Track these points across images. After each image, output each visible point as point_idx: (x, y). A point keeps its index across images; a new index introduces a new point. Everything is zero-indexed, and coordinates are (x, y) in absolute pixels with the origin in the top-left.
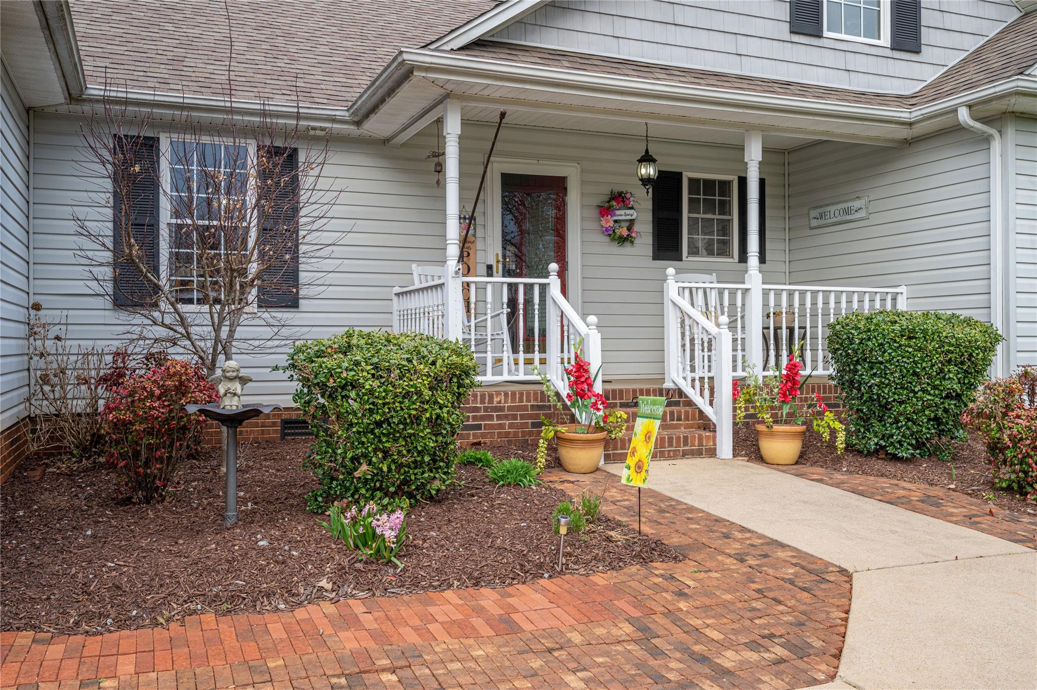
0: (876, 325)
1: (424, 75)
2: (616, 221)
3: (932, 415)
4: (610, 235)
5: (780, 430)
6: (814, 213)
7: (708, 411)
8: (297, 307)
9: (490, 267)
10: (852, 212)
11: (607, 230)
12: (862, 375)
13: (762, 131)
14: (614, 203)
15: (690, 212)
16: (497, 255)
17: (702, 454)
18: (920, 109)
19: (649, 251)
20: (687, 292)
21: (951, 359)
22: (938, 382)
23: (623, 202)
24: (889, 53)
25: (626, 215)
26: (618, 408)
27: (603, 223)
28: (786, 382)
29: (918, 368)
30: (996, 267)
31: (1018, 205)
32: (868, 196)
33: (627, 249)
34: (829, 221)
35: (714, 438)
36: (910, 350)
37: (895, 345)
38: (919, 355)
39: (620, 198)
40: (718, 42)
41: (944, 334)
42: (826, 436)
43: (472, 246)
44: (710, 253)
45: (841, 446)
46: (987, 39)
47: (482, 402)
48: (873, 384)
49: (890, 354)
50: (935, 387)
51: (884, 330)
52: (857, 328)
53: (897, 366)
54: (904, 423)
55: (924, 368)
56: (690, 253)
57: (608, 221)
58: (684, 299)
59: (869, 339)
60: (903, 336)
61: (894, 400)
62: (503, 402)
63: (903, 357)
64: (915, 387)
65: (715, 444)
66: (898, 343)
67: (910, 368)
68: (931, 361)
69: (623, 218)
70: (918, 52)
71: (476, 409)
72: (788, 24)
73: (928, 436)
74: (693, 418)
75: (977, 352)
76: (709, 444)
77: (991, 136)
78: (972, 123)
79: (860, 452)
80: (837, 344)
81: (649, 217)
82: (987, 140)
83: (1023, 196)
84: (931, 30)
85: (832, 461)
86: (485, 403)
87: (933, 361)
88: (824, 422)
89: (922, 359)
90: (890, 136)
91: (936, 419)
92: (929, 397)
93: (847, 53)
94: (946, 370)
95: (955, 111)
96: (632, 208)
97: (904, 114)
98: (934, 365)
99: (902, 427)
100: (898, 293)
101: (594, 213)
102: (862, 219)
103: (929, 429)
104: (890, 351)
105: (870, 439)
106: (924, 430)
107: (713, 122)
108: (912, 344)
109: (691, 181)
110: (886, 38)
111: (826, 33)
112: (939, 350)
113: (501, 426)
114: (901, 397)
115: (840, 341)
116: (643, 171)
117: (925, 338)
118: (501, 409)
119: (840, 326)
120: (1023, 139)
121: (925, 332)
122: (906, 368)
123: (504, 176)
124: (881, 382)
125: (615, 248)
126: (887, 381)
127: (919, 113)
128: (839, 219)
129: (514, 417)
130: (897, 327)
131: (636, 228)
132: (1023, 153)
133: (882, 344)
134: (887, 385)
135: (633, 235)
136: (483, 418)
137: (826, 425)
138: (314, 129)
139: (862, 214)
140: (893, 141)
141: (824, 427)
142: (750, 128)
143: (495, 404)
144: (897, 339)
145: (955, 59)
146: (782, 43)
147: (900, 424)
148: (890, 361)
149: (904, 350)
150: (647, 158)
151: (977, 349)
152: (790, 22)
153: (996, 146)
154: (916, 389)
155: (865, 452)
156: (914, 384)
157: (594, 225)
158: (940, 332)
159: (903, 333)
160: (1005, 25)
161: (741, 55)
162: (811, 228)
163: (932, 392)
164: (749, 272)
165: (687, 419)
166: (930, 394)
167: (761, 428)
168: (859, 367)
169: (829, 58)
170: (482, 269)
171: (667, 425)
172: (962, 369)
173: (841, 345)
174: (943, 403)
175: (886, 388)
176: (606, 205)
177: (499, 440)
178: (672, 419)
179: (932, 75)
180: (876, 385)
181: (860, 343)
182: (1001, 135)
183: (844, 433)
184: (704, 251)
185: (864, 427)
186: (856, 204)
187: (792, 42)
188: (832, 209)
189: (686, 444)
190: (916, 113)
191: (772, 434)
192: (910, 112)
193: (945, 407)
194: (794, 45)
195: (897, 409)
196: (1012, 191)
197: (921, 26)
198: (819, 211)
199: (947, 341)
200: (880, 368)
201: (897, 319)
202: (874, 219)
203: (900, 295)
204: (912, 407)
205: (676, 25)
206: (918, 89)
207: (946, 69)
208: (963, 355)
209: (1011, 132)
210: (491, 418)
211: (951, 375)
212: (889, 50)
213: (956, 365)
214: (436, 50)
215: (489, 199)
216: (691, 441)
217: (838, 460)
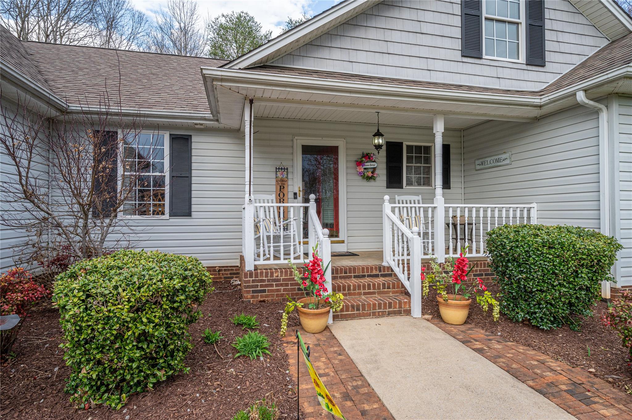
0: (522, 237)
1: (220, 83)
2: (365, 169)
3: (567, 301)
4: (362, 176)
5: (453, 303)
6: (477, 162)
7: (407, 284)
8: (191, 216)
9: (295, 194)
10: (501, 161)
11: (360, 173)
12: (512, 270)
13: (444, 115)
14: (364, 159)
15: (407, 163)
16: (299, 188)
17: (401, 313)
18: (548, 96)
19: (385, 184)
20: (397, 210)
21: (583, 264)
22: (572, 279)
23: (369, 158)
24: (525, 67)
25: (371, 165)
26: (353, 279)
27: (358, 170)
28: (458, 270)
29: (556, 269)
30: (604, 194)
31: (620, 153)
32: (511, 152)
33: (372, 183)
34: (487, 166)
35: (410, 302)
36: (551, 257)
37: (538, 252)
38: (558, 261)
39: (367, 157)
40: (416, 63)
41: (578, 246)
42: (486, 308)
43: (285, 183)
44: (419, 184)
45: (497, 316)
46: (588, 57)
47: (266, 276)
48: (520, 278)
49: (534, 259)
50: (569, 283)
51: (529, 241)
52: (507, 238)
53: (539, 267)
54: (544, 306)
55: (562, 270)
56: (408, 184)
57: (361, 169)
58: (394, 214)
59: (517, 247)
60: (544, 246)
61: (537, 290)
62: (279, 276)
63: (545, 262)
64: (554, 282)
65: (410, 307)
66: (541, 251)
67: (550, 269)
68: (567, 265)
69: (369, 167)
70: (543, 66)
71: (263, 281)
72: (460, 52)
73: (563, 315)
74: (398, 287)
75: (604, 259)
76: (406, 307)
77: (600, 109)
78: (587, 101)
79: (511, 320)
80: (493, 247)
81: (384, 166)
82: (596, 112)
83: (624, 147)
84: (551, 53)
85: (490, 324)
86: (268, 277)
87: (569, 266)
88: (484, 298)
89: (560, 263)
90: (526, 115)
91: (571, 304)
92: (566, 290)
93: (498, 68)
94: (580, 271)
95: (575, 95)
96: (374, 161)
97: (537, 100)
98: (570, 268)
99: (543, 308)
100: (531, 208)
101: (353, 165)
102: (507, 165)
103: (563, 310)
104: (534, 256)
105: (518, 313)
106: (560, 311)
107: (413, 110)
108: (552, 252)
109: (408, 147)
110: (523, 58)
111: (484, 56)
112: (574, 257)
113: (278, 290)
114: (542, 288)
115: (495, 245)
116: (376, 141)
117: (562, 248)
118: (278, 280)
119: (495, 235)
120: (624, 110)
121: (562, 245)
122: (547, 269)
123: (303, 147)
124: (527, 277)
125: (365, 183)
126: (531, 277)
127: (547, 98)
128: (493, 165)
129: (287, 285)
130: (539, 239)
131: (377, 172)
132: (624, 119)
133: (527, 251)
134: (531, 280)
135: (375, 175)
136: (266, 286)
137: (485, 300)
138: (196, 124)
139: (507, 162)
140: (528, 118)
141: (484, 302)
142: (437, 113)
143: (274, 277)
144: (539, 248)
145: (567, 69)
146: (456, 62)
147: (541, 306)
148: (534, 264)
149: (545, 256)
150: (378, 134)
151: (604, 257)
152: (461, 50)
153: (604, 116)
154: (555, 284)
155: (514, 320)
156: (553, 280)
157: (353, 171)
158: (574, 245)
159: (544, 244)
160: (599, 49)
161: (430, 70)
162: (477, 170)
163: (567, 285)
164: (436, 197)
165: (394, 288)
166: (565, 287)
167: (441, 300)
168: (510, 265)
169: (487, 71)
170: (291, 195)
171: (380, 291)
172: (592, 270)
173: (496, 248)
174: (576, 293)
175: (531, 281)
176: (359, 160)
177: (277, 298)
178: (384, 288)
179: (552, 79)
180: (523, 279)
181: (511, 249)
182: (607, 109)
183: (499, 307)
184: (416, 183)
185: (513, 303)
186: (504, 156)
187: (463, 62)
188: (489, 159)
189: (390, 307)
190: (545, 99)
191: (447, 305)
192: (541, 99)
193: (577, 296)
194: (464, 63)
195: (538, 296)
196: (616, 144)
197: (545, 51)
198: (481, 160)
199: (580, 251)
200: (526, 267)
201: (539, 233)
202: (515, 165)
203: (532, 209)
204: (551, 296)
205: (389, 54)
206: (543, 88)
207: (561, 75)
208: (593, 261)
209: (615, 107)
210: (272, 286)
211: (583, 275)
212: (525, 65)
213: (587, 268)
214: (229, 68)
215: (295, 159)
216: (394, 306)
217: (494, 324)
